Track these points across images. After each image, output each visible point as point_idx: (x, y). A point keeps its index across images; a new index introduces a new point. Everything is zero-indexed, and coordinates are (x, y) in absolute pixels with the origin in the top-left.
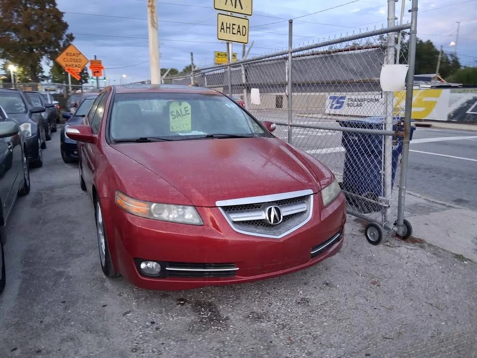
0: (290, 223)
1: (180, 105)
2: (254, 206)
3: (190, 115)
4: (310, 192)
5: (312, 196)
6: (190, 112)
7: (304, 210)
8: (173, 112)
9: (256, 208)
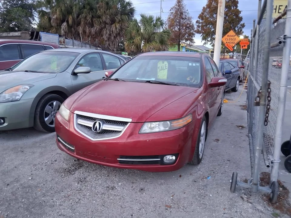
0: (106, 135)
1: (163, 63)
2: (92, 119)
3: (167, 70)
4: (130, 120)
5: (129, 123)
6: (167, 67)
7: (120, 130)
8: (160, 67)
9: (93, 120)
